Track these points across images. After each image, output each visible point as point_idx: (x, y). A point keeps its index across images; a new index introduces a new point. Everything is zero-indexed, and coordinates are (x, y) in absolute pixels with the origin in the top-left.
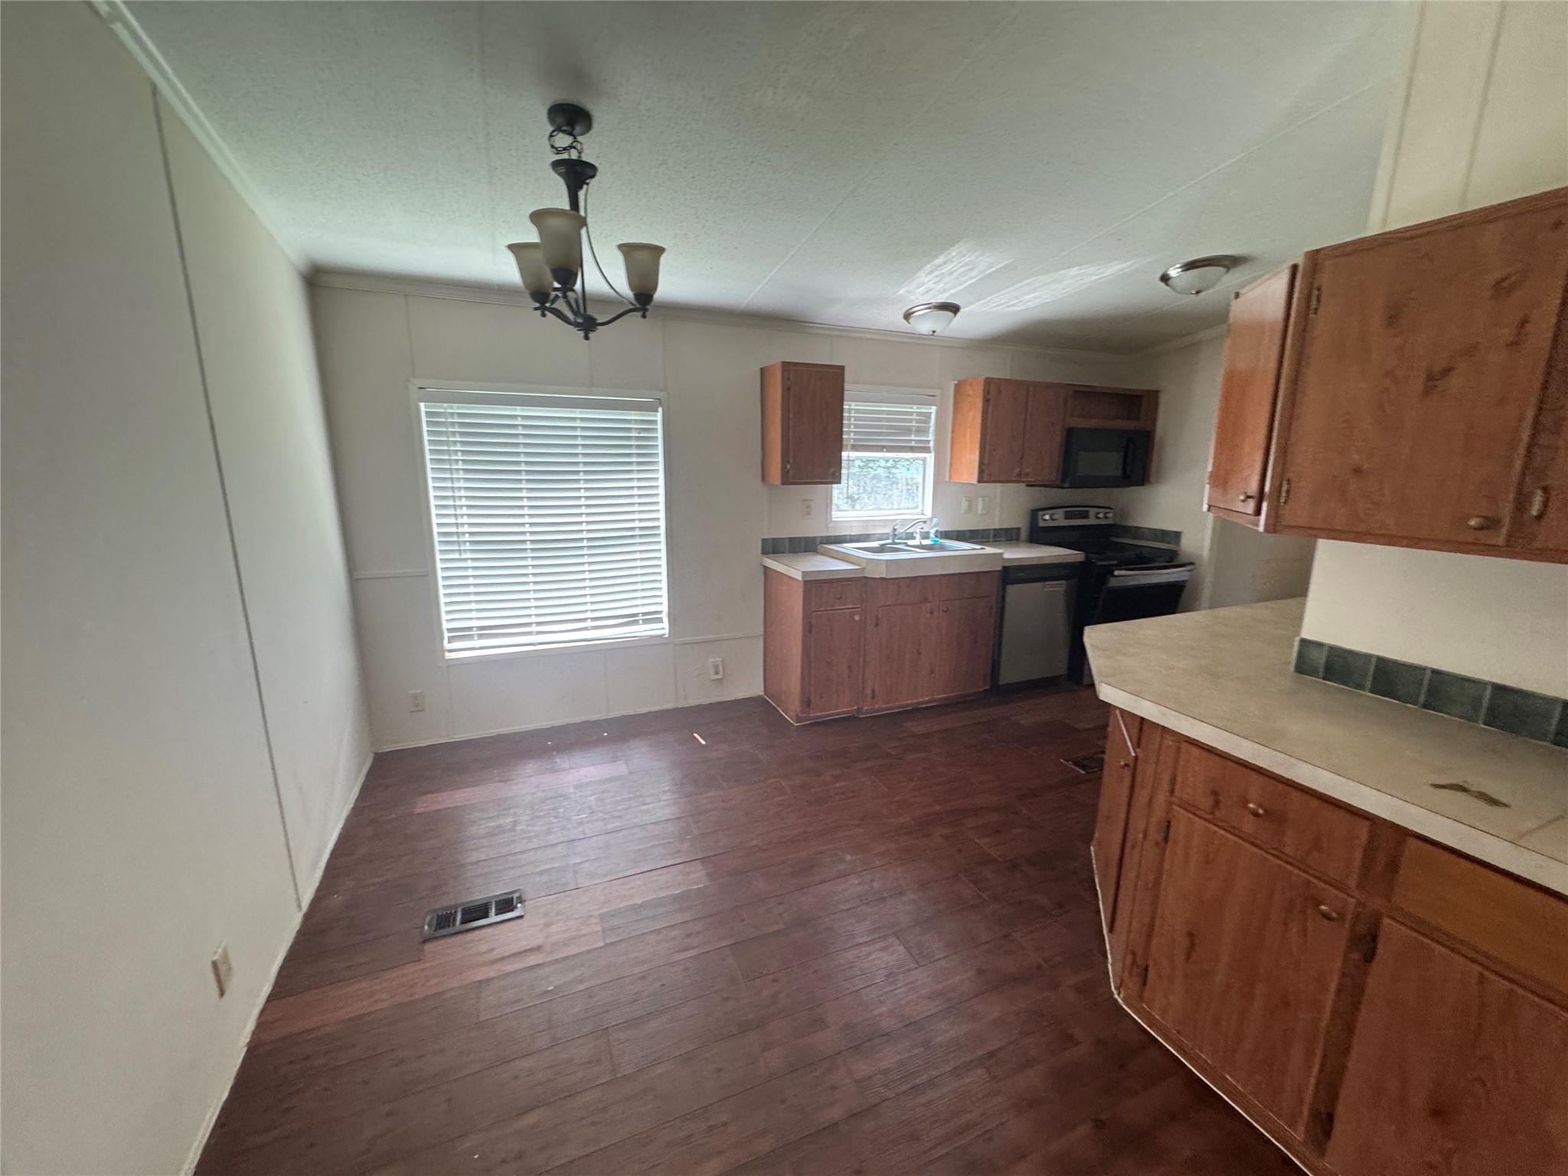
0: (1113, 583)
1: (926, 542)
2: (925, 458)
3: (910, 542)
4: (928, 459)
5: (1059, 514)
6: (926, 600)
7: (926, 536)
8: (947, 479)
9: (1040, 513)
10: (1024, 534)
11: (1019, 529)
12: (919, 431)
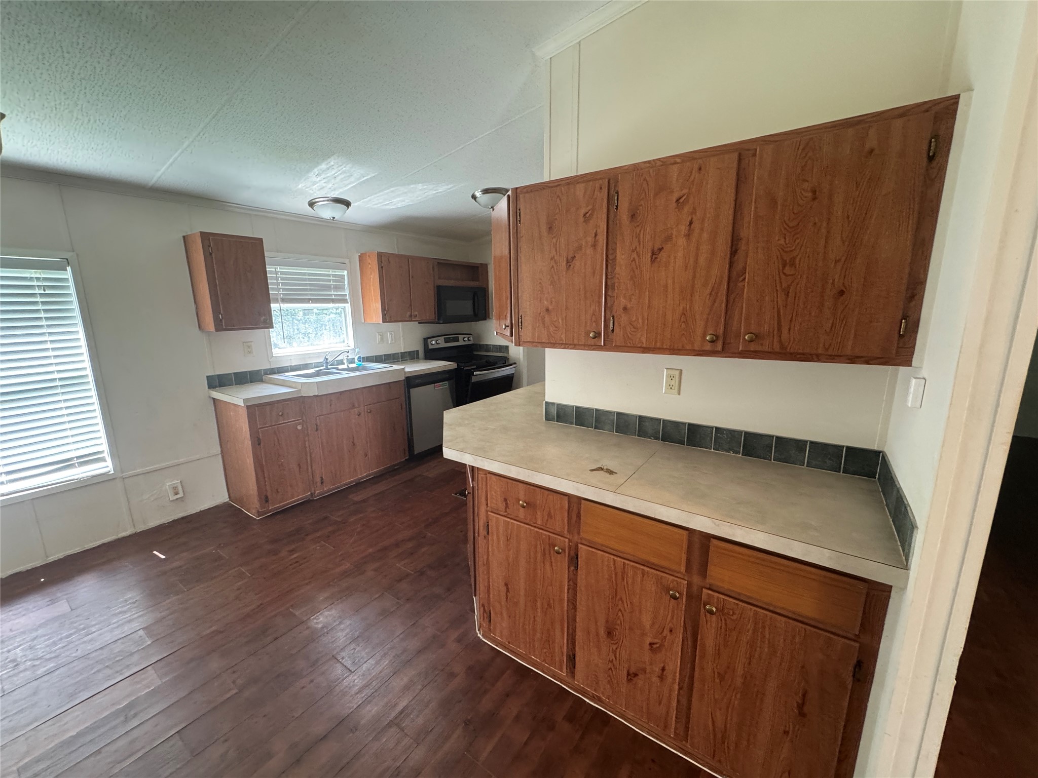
0: (474, 379)
1: (351, 366)
2: (345, 307)
3: (340, 367)
4: (347, 308)
5: (441, 340)
6: (353, 406)
7: (352, 361)
8: (363, 322)
9: (429, 340)
10: (421, 354)
11: (417, 351)
12: (337, 288)
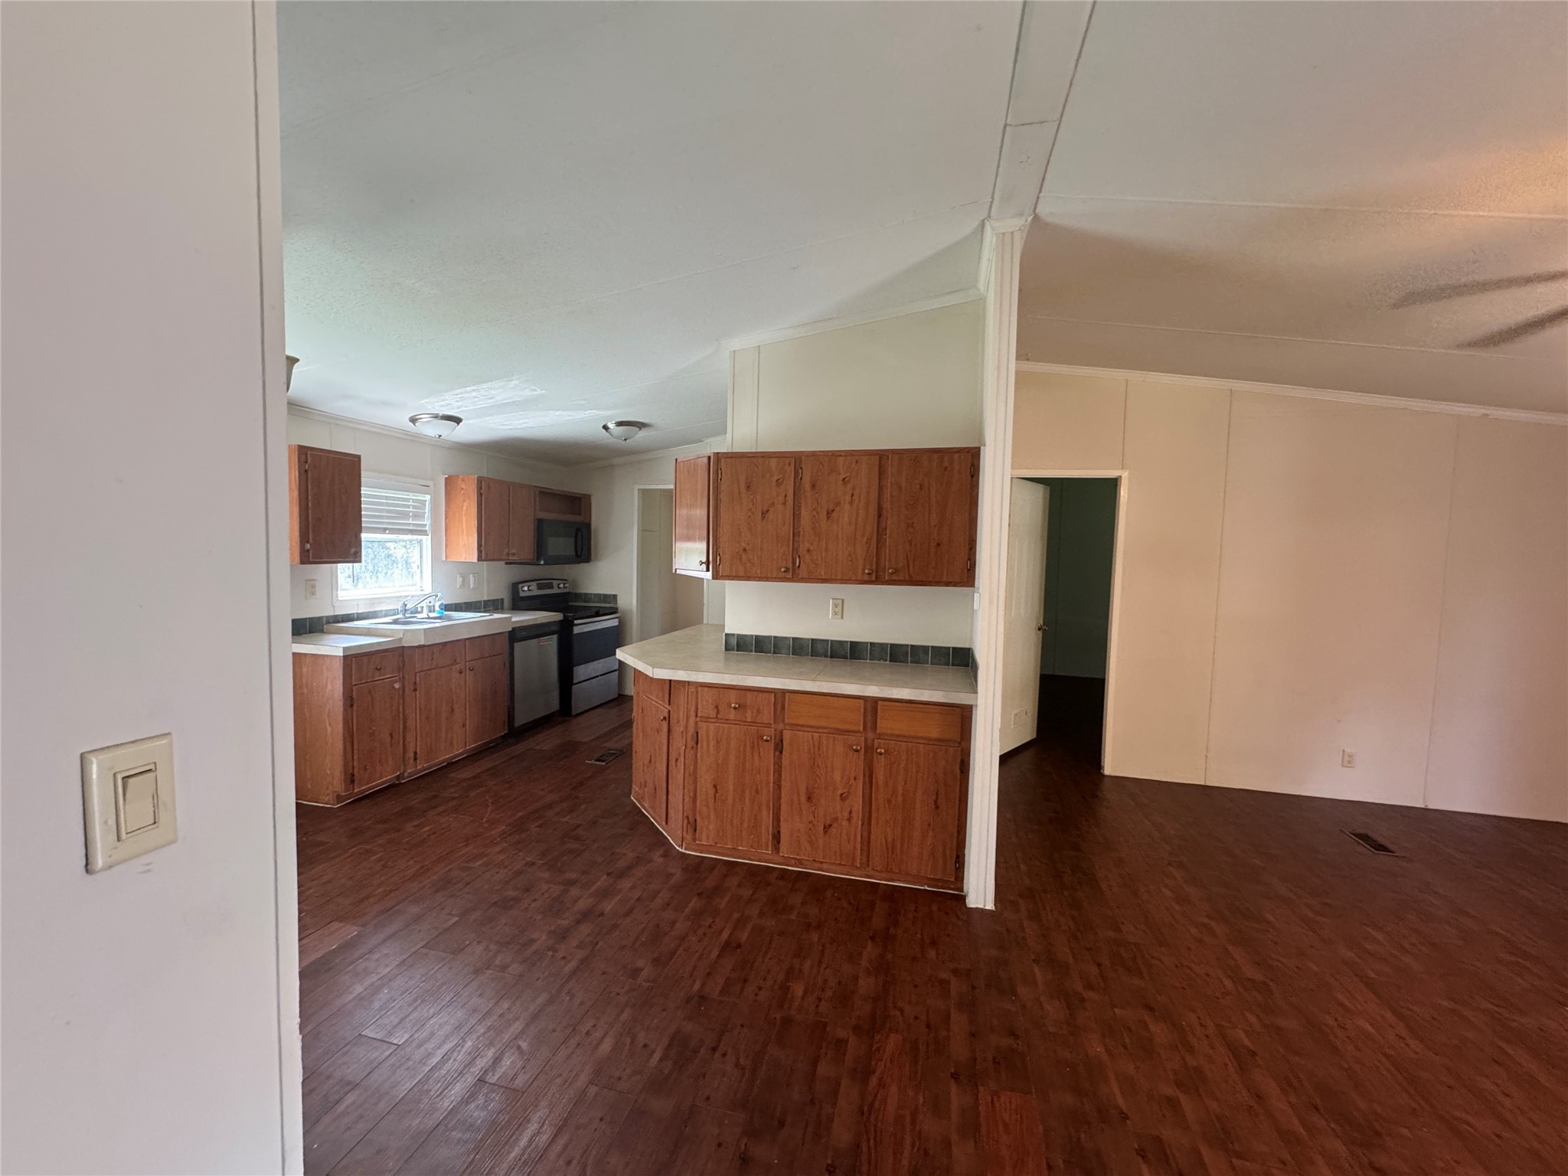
1: (432, 615)
2: (421, 540)
3: (419, 616)
4: (424, 542)
5: (534, 586)
6: (455, 662)
7: (432, 609)
8: (444, 559)
9: (520, 586)
10: (506, 604)
11: (502, 600)
12: (416, 516)
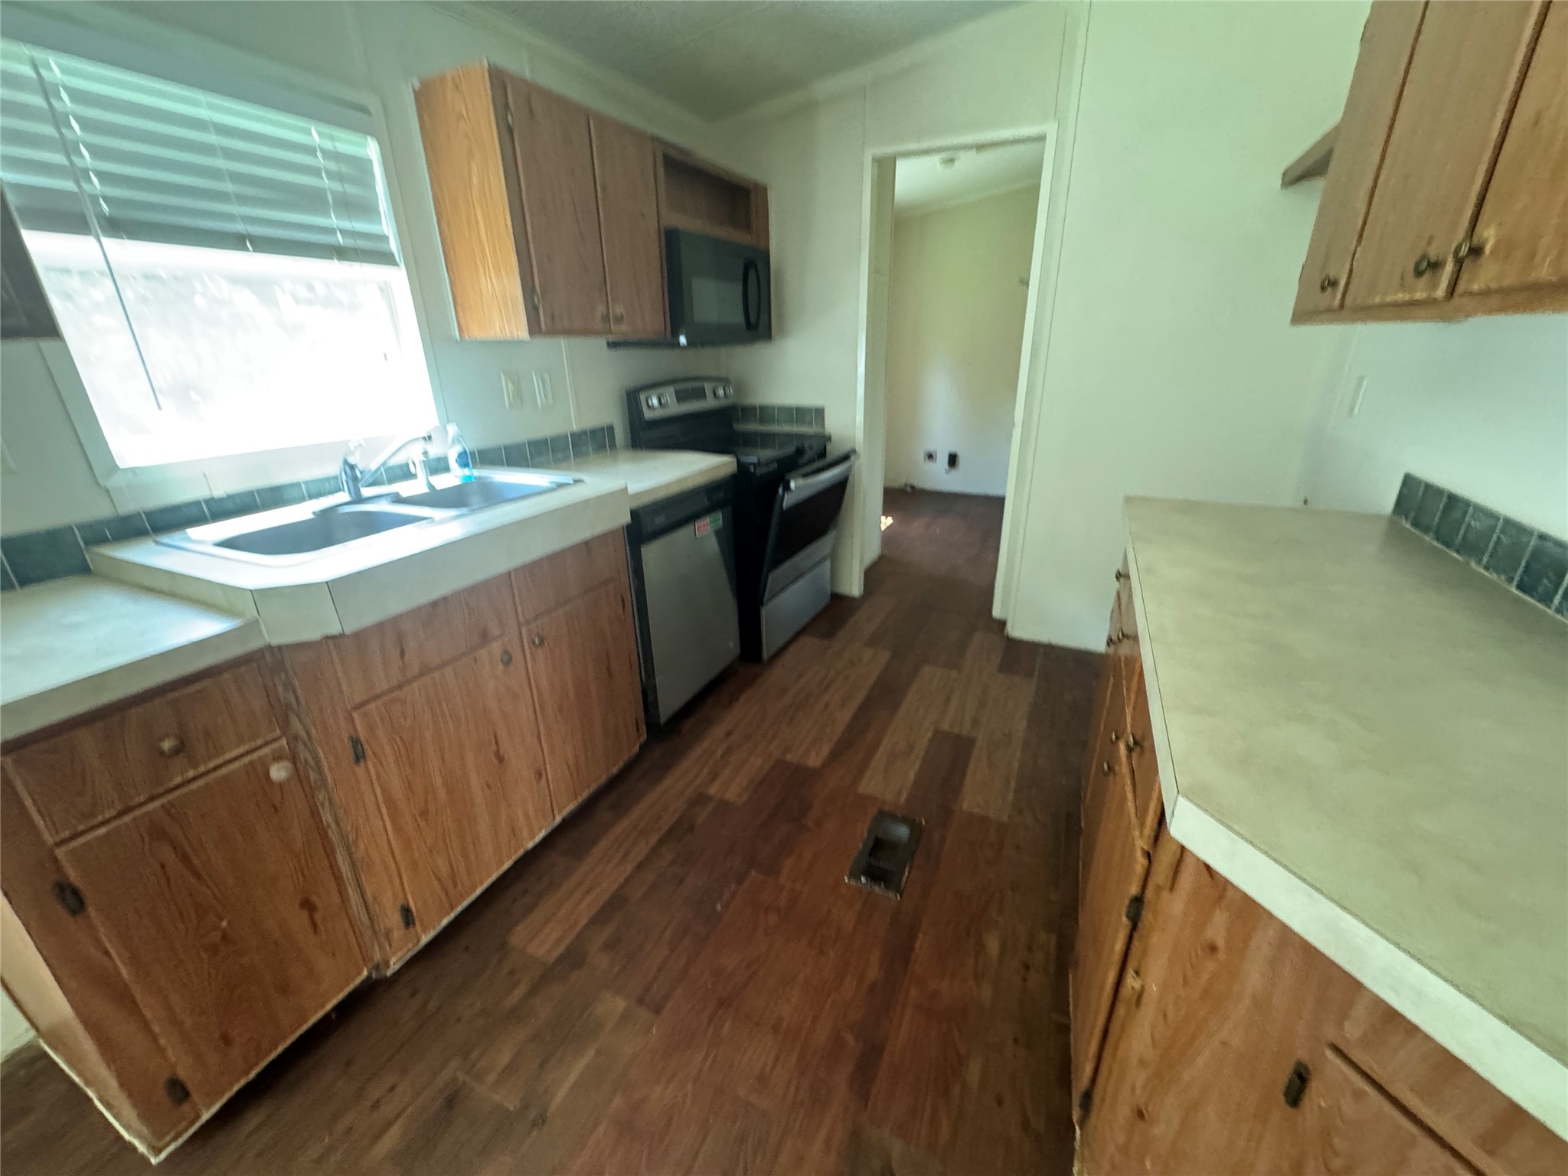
0: (788, 500)
1: (445, 483)
5: (669, 395)
6: (485, 638)
7: (438, 466)
8: (458, 336)
9: (643, 395)
10: (620, 435)
11: (611, 429)
12: (352, 206)
